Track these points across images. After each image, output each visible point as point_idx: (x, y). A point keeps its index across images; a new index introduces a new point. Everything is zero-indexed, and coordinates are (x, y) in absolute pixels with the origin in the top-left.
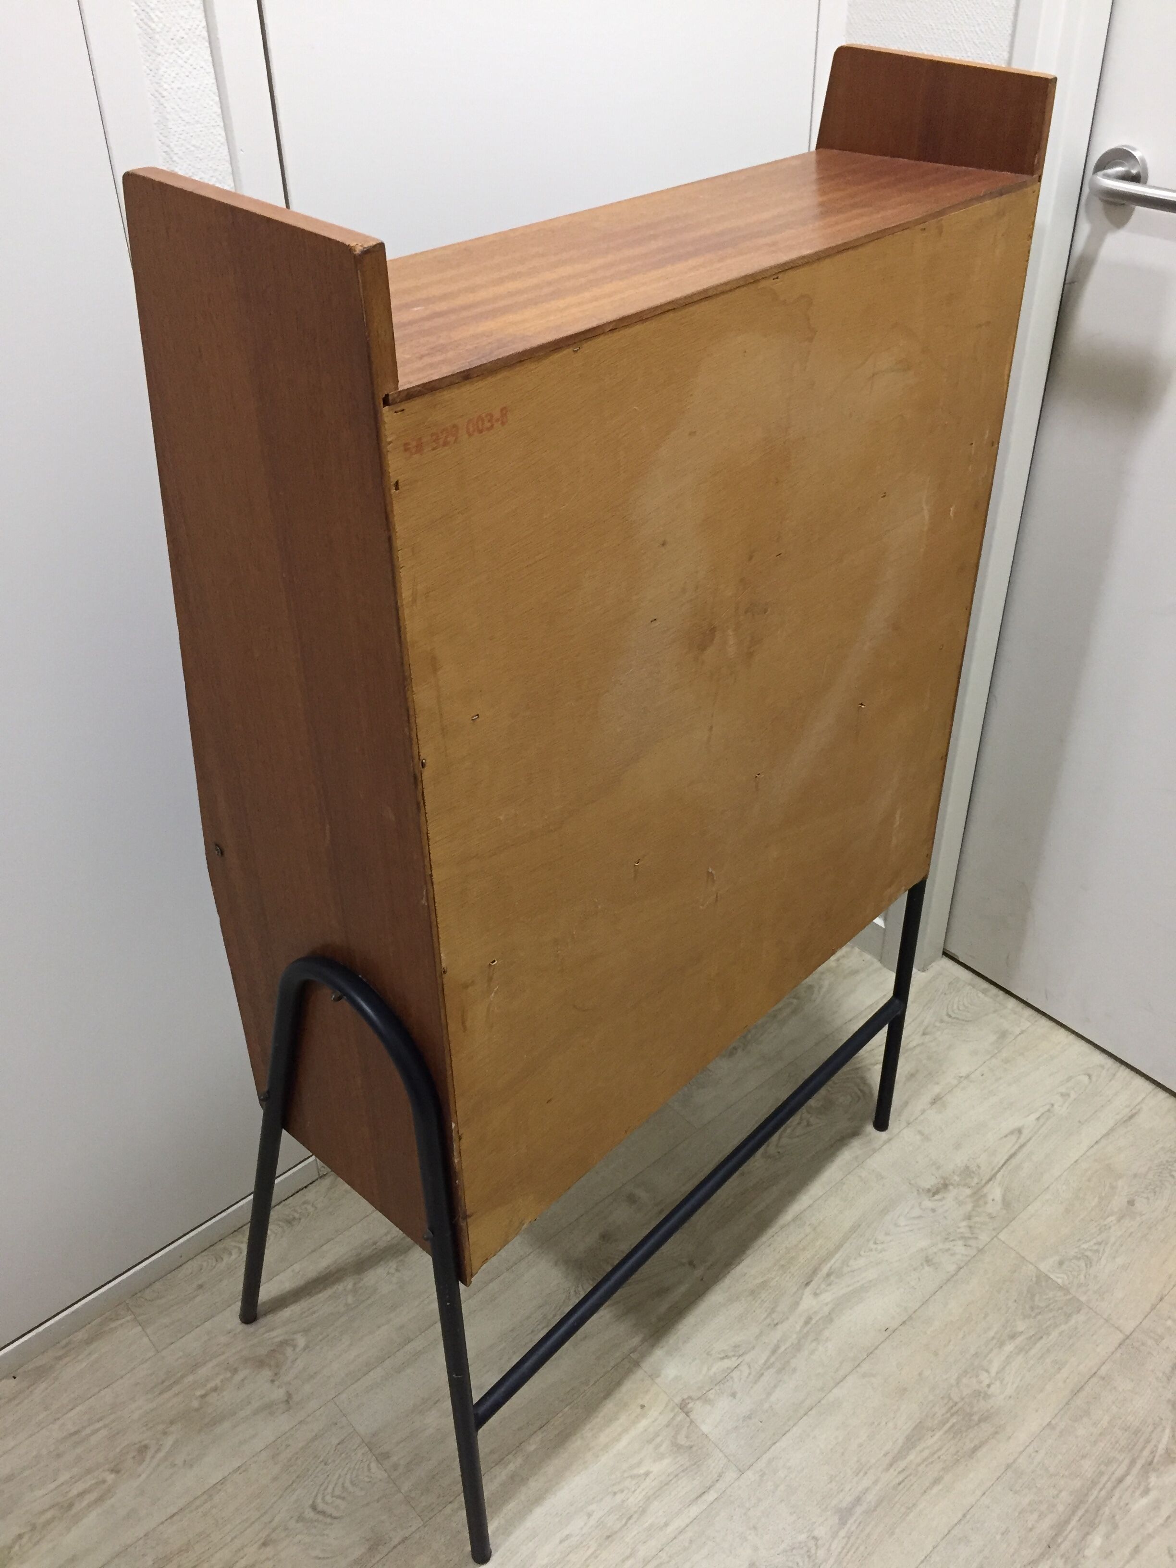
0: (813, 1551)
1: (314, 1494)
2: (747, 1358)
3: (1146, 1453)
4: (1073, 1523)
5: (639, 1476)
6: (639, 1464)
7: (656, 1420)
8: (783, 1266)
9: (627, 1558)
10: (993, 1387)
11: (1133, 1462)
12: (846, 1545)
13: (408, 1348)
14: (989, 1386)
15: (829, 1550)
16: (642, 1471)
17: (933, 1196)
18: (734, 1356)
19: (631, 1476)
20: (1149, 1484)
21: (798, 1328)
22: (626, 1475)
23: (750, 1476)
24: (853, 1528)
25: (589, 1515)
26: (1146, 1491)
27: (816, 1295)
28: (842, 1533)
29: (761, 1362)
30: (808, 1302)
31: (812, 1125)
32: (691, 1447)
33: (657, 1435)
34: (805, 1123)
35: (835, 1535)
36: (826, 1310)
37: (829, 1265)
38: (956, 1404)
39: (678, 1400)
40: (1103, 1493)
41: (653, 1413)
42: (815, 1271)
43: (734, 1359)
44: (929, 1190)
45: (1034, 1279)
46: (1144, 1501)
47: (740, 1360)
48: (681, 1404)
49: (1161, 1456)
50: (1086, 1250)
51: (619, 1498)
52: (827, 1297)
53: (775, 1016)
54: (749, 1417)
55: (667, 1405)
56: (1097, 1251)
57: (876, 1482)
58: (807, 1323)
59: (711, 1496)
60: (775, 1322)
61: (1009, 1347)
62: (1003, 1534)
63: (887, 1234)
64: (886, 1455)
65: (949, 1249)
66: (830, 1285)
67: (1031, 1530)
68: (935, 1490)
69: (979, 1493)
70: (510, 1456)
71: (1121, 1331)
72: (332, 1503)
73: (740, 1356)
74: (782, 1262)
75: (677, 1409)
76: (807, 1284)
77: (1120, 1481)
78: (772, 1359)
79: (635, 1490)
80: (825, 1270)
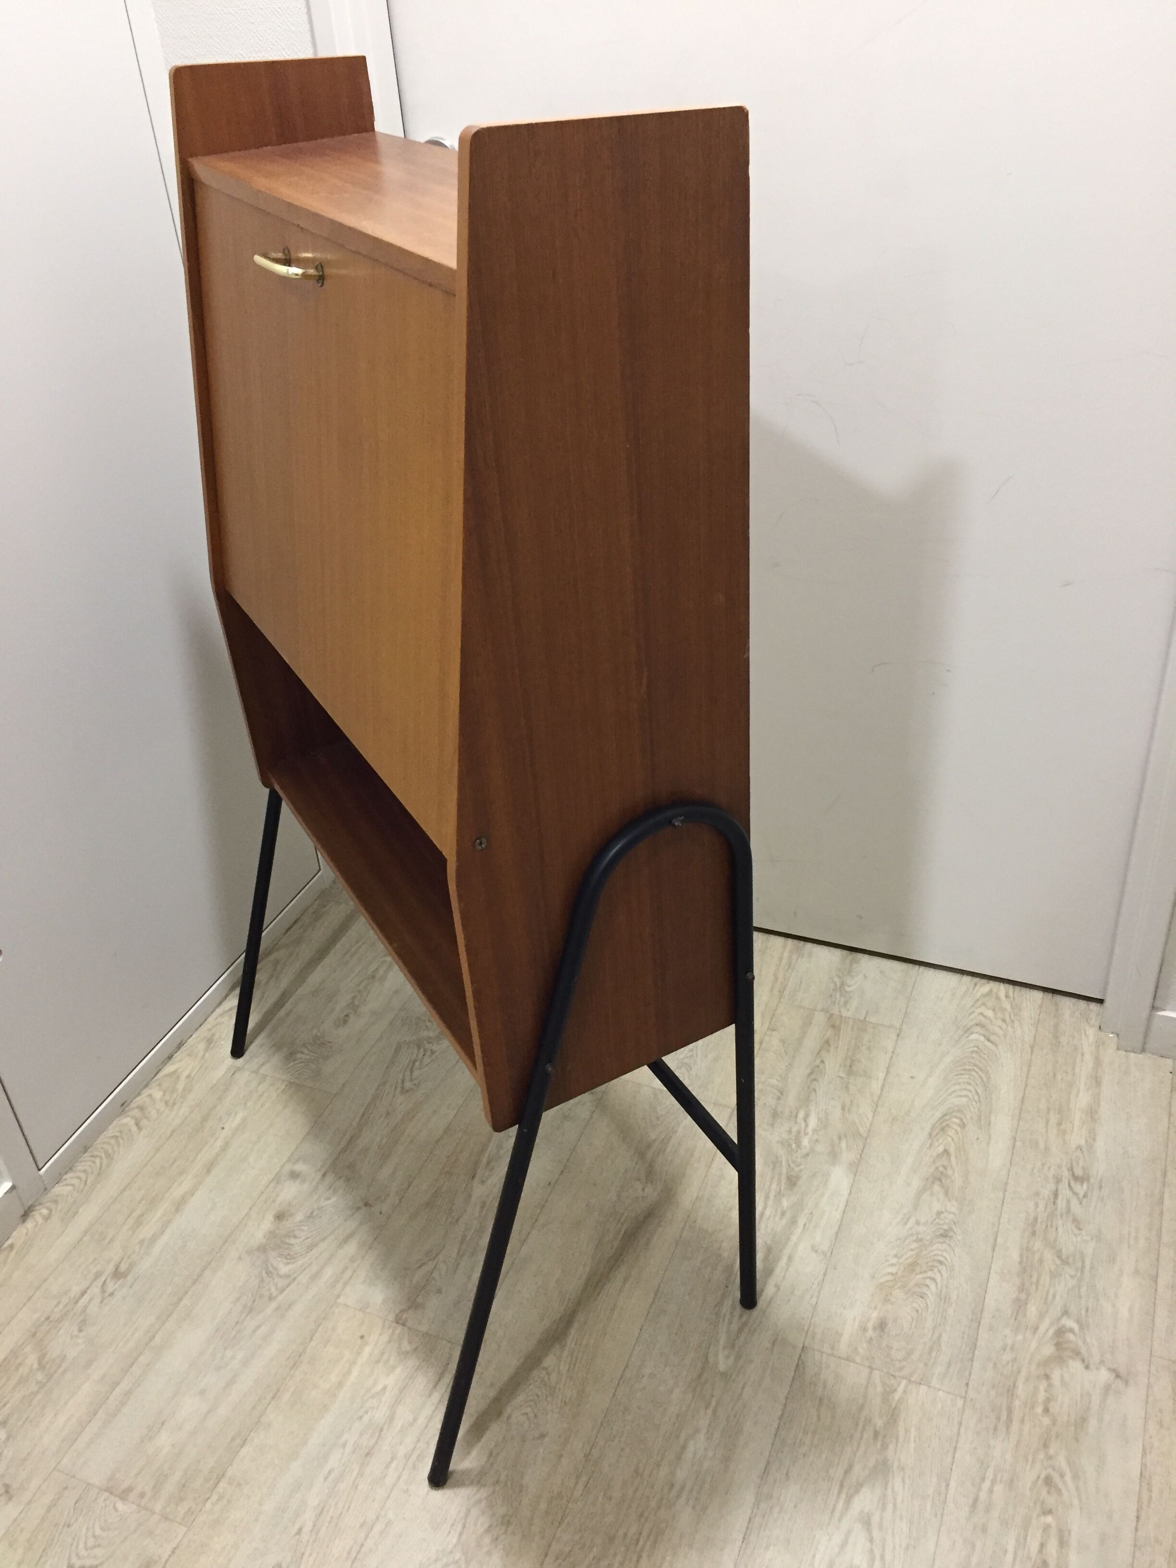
0: (546, 1379)
1: (67, 1556)
2: (441, 1257)
5: (378, 1393)
6: (375, 1383)
7: (377, 1342)
8: (447, 1172)
9: (391, 1462)
10: (646, 1189)
12: (571, 1361)
13: (118, 1390)
14: (643, 1190)
15: (559, 1372)
16: (379, 1387)
18: (429, 1260)
19: (371, 1397)
21: (477, 1215)
22: (366, 1398)
24: (573, 1346)
25: (344, 1445)
27: (483, 1182)
28: (565, 1354)
29: (454, 1255)
30: (478, 1191)
31: (436, 1052)
32: (417, 1348)
33: (383, 1353)
34: (429, 1053)
35: (560, 1359)
37: (487, 1155)
38: (622, 1214)
39: (392, 1317)
41: (374, 1338)
42: (477, 1163)
43: (430, 1263)
45: (652, 1096)
46: (784, 1221)
47: (436, 1261)
48: (396, 1320)
49: (785, 1183)
50: (684, 1059)
51: (366, 1419)
52: (493, 1179)
53: (373, 977)
54: (459, 1302)
55: (383, 1326)
56: (692, 1056)
58: (482, 1207)
60: (456, 1218)
62: (689, 1294)
64: (580, 1278)
65: (580, 1101)
66: (492, 1169)
67: (709, 1281)
68: (627, 1286)
69: (662, 1273)
70: (252, 1434)
71: (728, 1107)
72: (88, 1555)
73: (435, 1258)
74: (446, 1170)
75: (394, 1324)
76: (473, 1177)
78: (463, 1249)
79: (378, 1406)
80: (484, 1160)
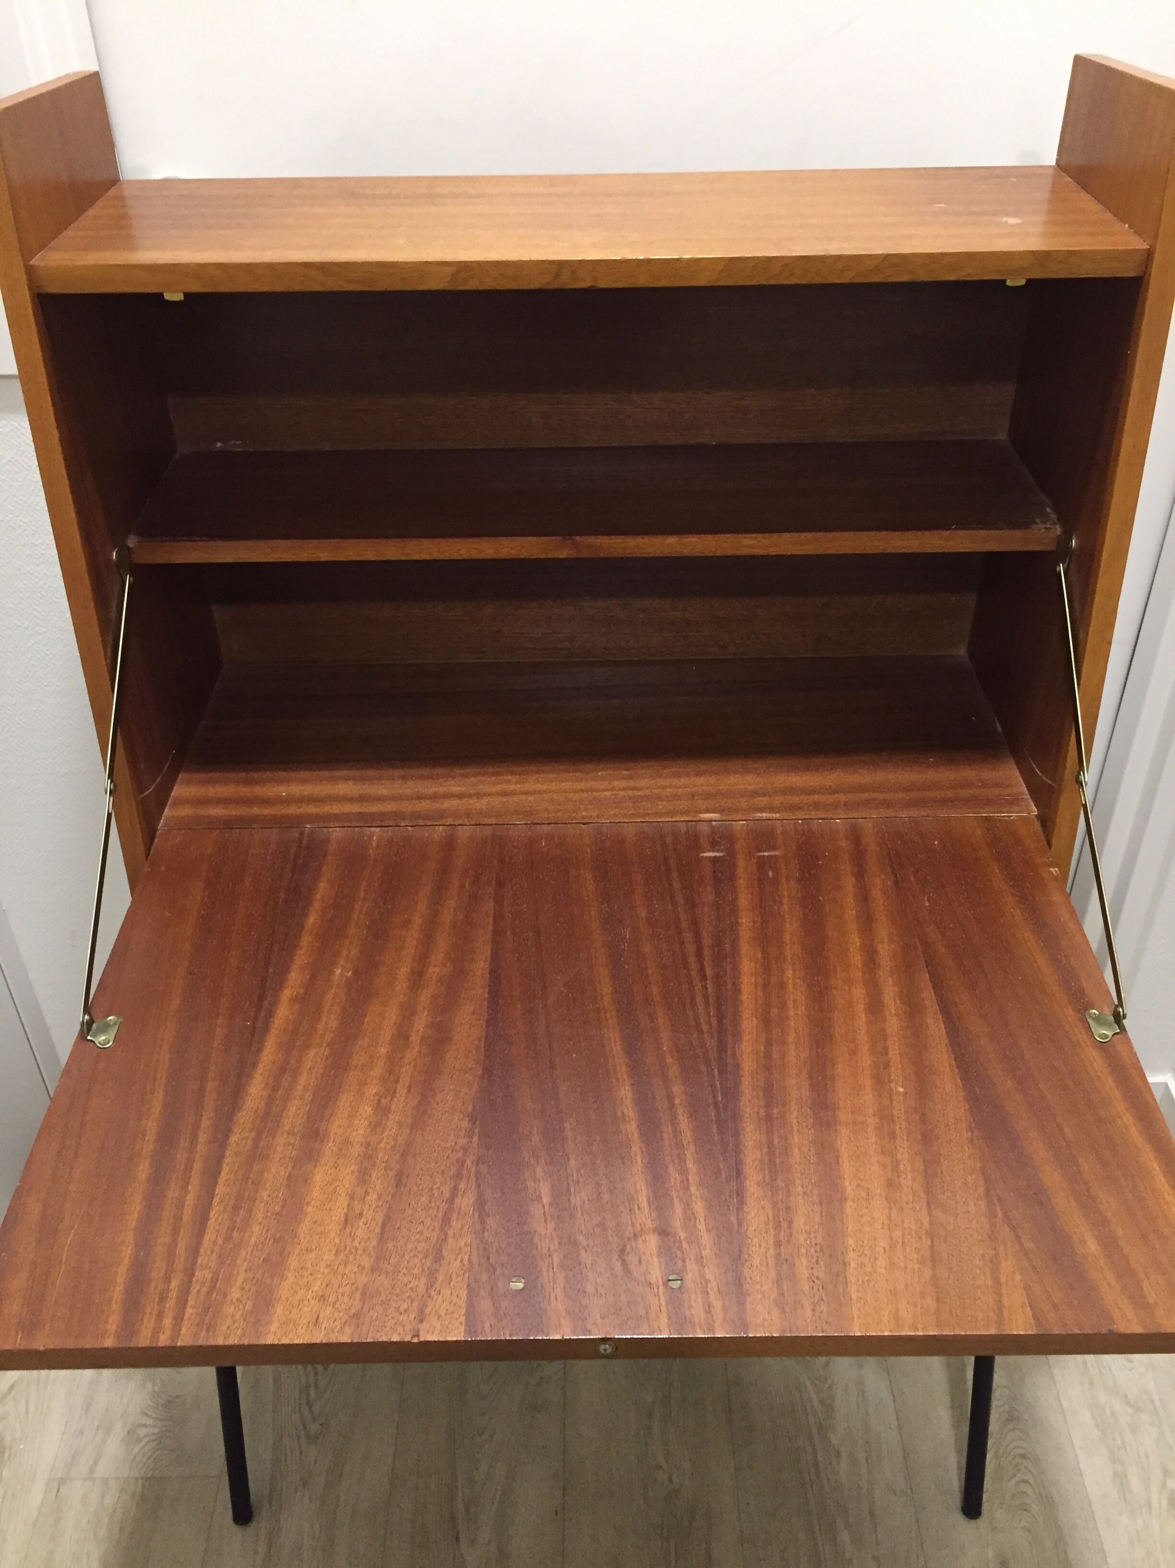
3: (812, 1421)
4: (819, 1540)
8: (421, 1545)
10: (674, 1479)
11: (811, 1438)
14: (670, 1481)
20: (834, 1446)
26: (838, 1455)
36: (494, 1549)
37: (460, 1499)
40: (815, 1488)
42: (453, 1517)
46: (843, 1465)
49: (822, 1411)
52: (485, 1535)
66: (476, 1520)
74: (418, 1541)
76: (457, 1540)
77: (816, 1465)
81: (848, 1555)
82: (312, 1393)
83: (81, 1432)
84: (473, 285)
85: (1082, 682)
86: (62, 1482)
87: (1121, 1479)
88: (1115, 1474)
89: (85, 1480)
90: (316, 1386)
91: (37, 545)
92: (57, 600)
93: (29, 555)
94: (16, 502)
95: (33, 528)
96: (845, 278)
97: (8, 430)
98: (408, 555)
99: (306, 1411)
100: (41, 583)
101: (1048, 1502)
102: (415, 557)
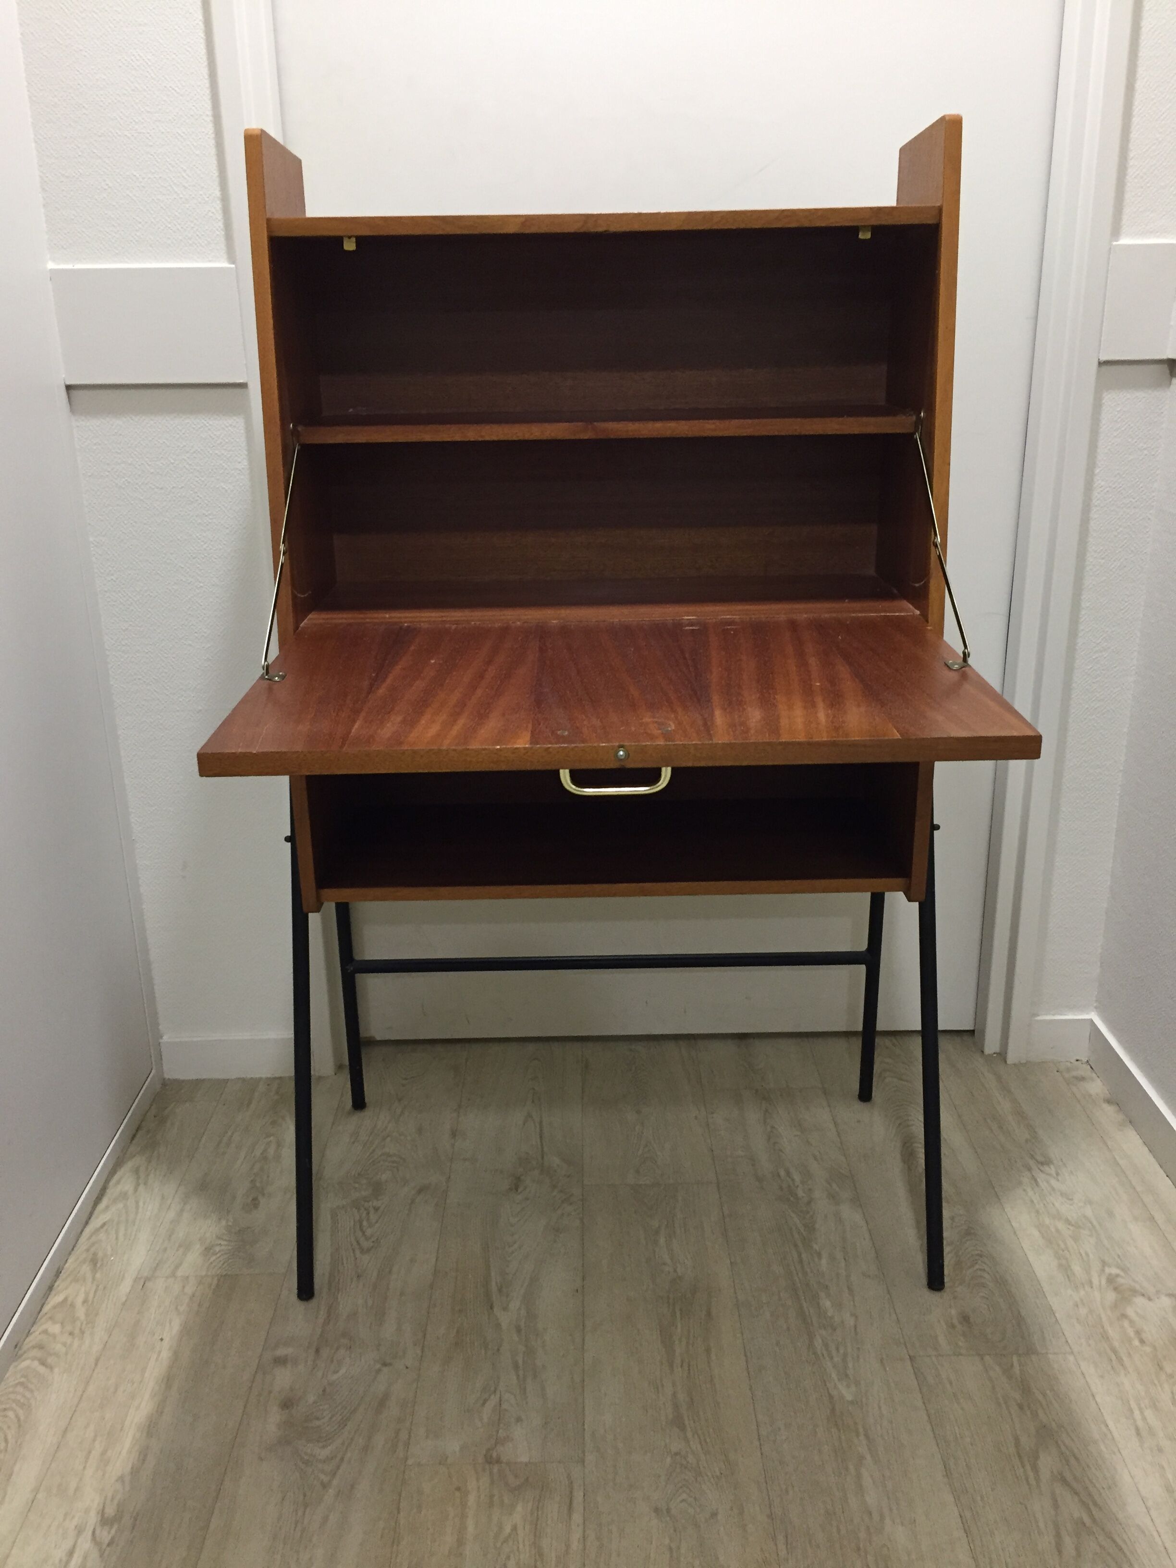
0: (685, 1463)
2: (502, 1388)
3: (796, 1236)
4: (805, 1305)
5: (510, 1535)
6: (501, 1528)
7: (479, 1488)
8: (460, 1310)
10: (678, 1270)
11: (796, 1246)
12: (700, 1438)
14: (675, 1271)
15: (693, 1452)
16: (508, 1529)
17: (517, 1191)
18: (490, 1395)
19: (504, 1542)
20: (816, 1250)
21: (516, 1339)
22: (499, 1545)
23: (590, 1458)
24: (693, 1426)
26: (819, 1255)
27: (505, 1309)
28: (689, 1434)
29: (515, 1381)
30: (505, 1319)
31: (379, 1207)
32: (527, 1480)
33: (492, 1496)
34: (372, 1211)
35: (687, 1441)
36: (523, 1312)
37: (494, 1283)
38: (668, 1298)
39: (481, 1459)
40: (800, 1275)
41: (472, 1484)
42: (488, 1294)
43: (492, 1397)
44: (511, 1189)
45: (632, 1192)
46: (824, 1261)
47: (498, 1393)
48: (487, 1460)
49: (804, 1230)
50: (642, 1155)
52: (515, 1304)
53: (265, 1158)
54: (547, 1423)
55: (477, 1471)
56: (650, 1151)
57: (674, 1384)
58: (519, 1331)
59: (578, 1496)
60: (496, 1349)
61: (662, 1241)
62: (777, 1346)
63: (512, 1235)
64: (662, 1364)
65: (563, 1214)
66: (508, 1295)
67: (788, 1329)
68: (713, 1357)
69: (739, 1335)
71: (711, 1183)
73: (495, 1391)
74: (457, 1309)
75: (488, 1466)
76: (492, 1308)
77: (801, 1261)
78: (521, 1373)
79: (518, 1547)
80: (494, 1288)
81: (829, 1314)
82: (365, 1223)
83: (165, 1250)
84: (533, 230)
85: (934, 495)
86: (147, 1279)
87: (1065, 1268)
88: (1060, 1266)
89: (167, 1277)
90: (368, 1220)
91: (206, 516)
92: (215, 560)
93: (200, 523)
94: (197, 481)
95: (206, 502)
96: (758, 225)
97: (199, 426)
98: (482, 436)
99: (359, 1234)
100: (205, 546)
101: (1002, 1282)
102: (487, 438)
